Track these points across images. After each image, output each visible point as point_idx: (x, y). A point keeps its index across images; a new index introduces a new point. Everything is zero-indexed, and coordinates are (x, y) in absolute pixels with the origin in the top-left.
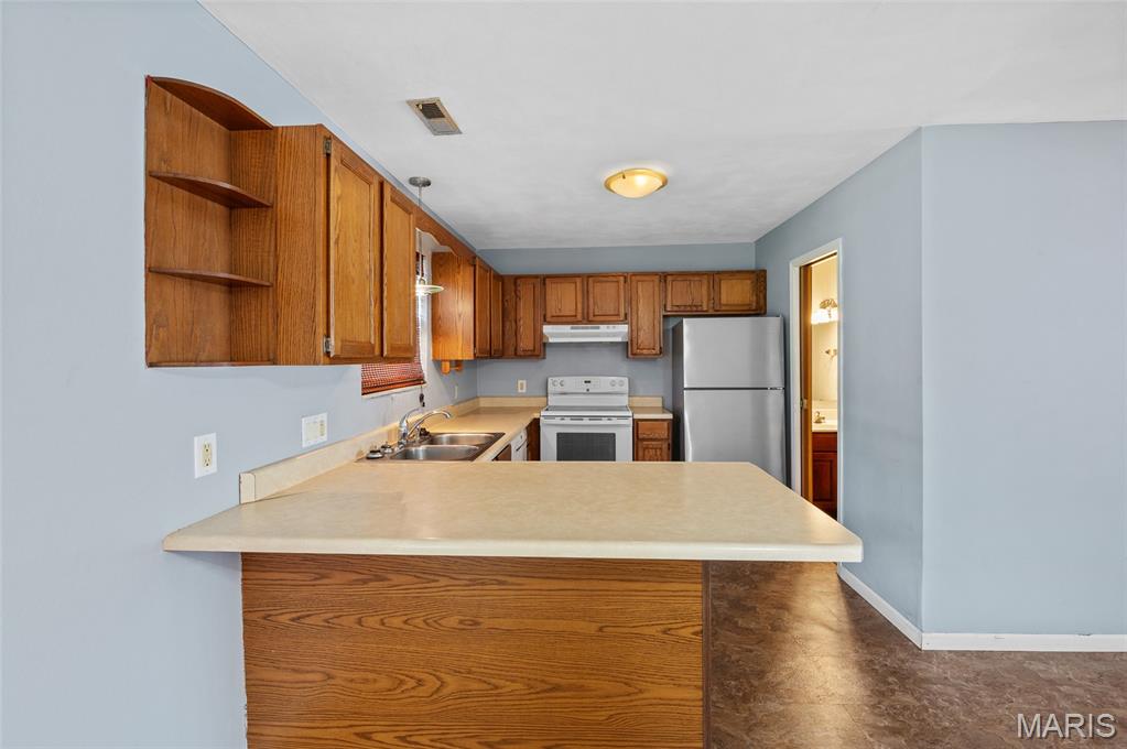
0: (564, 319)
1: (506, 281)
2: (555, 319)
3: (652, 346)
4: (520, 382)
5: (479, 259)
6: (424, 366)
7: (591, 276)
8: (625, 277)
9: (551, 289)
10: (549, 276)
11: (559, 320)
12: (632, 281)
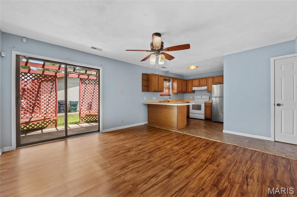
1: (187, 81)
3: (211, 90)
4: (191, 97)
5: (178, 79)
6: (171, 93)
7: (200, 78)
8: (206, 78)
9: (194, 81)
10: (194, 79)
11: (195, 86)
12: (208, 79)
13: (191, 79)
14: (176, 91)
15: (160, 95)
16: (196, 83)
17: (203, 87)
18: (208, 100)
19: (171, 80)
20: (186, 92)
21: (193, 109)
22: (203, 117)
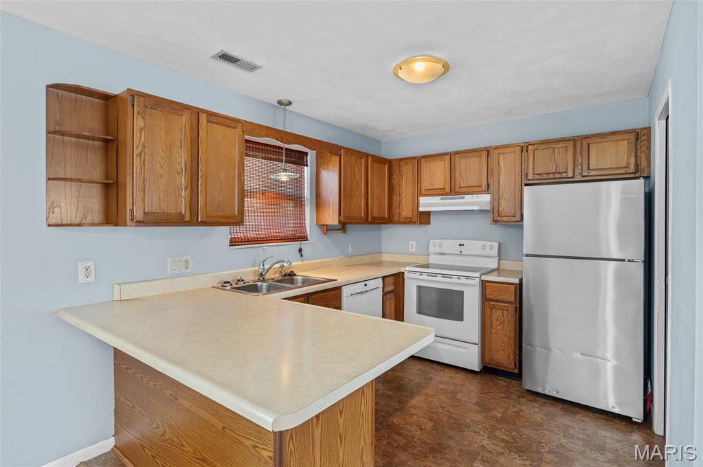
0: (435, 192)
1: (394, 164)
2: (428, 192)
3: (513, 214)
4: (411, 243)
5: (347, 149)
6: (308, 229)
7: (457, 153)
8: (488, 151)
9: (425, 167)
10: (424, 157)
11: (432, 192)
12: (494, 154)
13: (414, 158)
14: (332, 218)
15: (234, 242)
16: (436, 174)
17: (468, 198)
18: (496, 260)
19: (311, 156)
20: (389, 219)
21: (420, 311)
22: (470, 358)
